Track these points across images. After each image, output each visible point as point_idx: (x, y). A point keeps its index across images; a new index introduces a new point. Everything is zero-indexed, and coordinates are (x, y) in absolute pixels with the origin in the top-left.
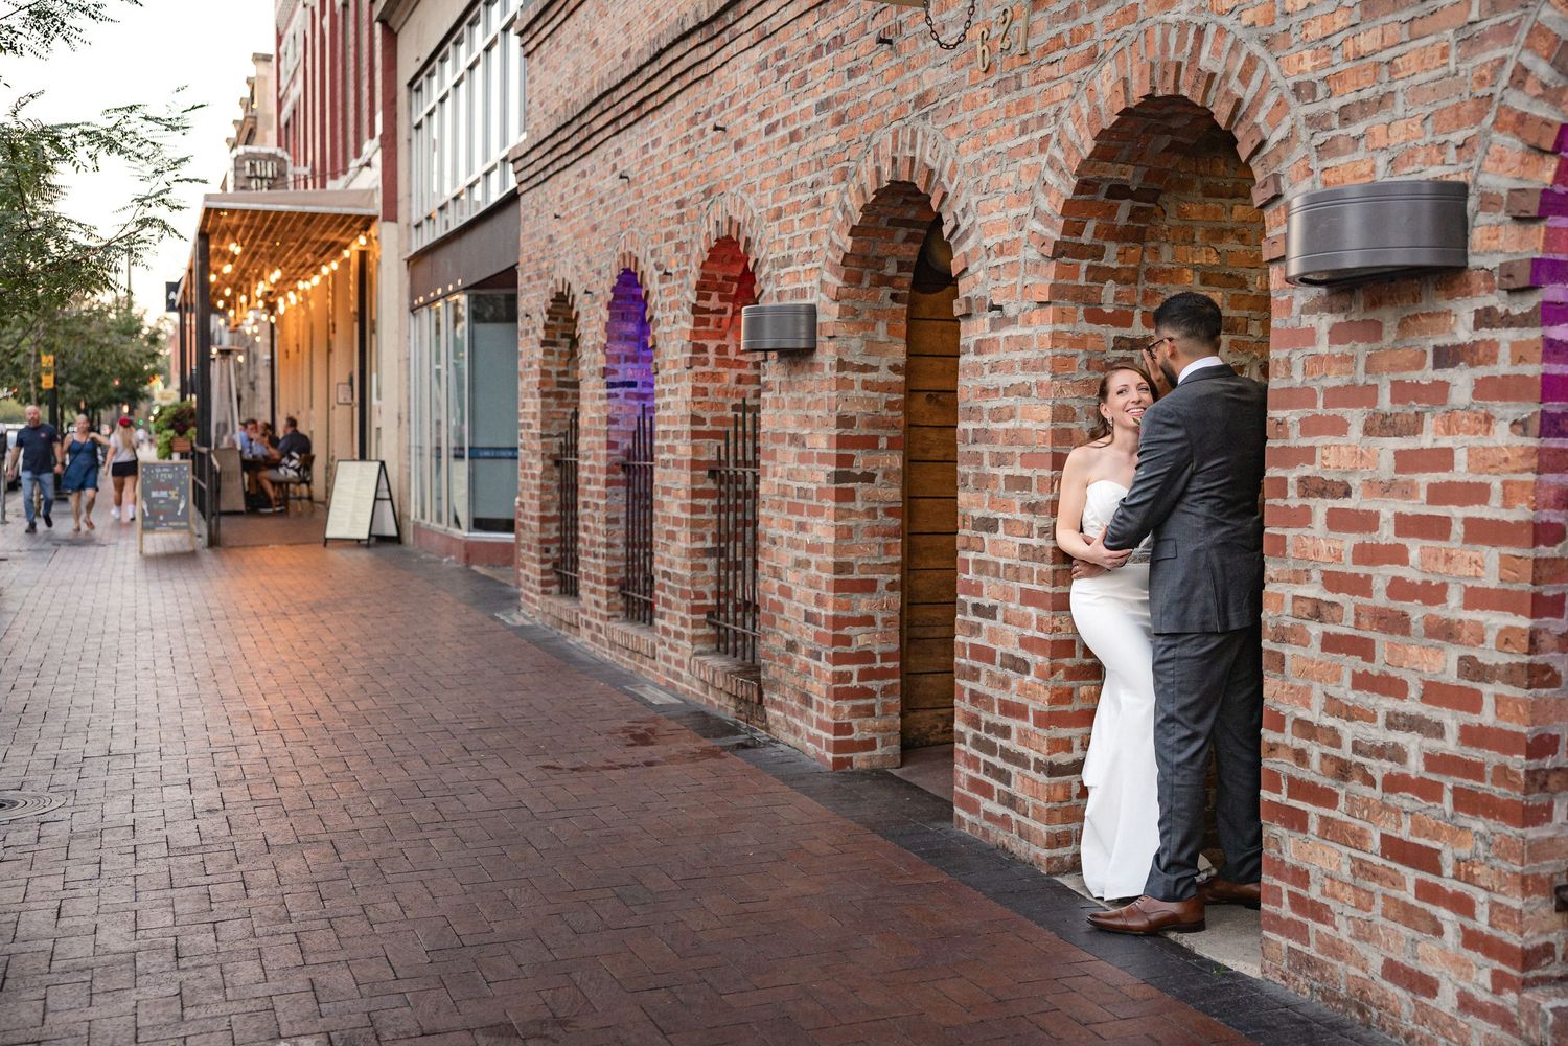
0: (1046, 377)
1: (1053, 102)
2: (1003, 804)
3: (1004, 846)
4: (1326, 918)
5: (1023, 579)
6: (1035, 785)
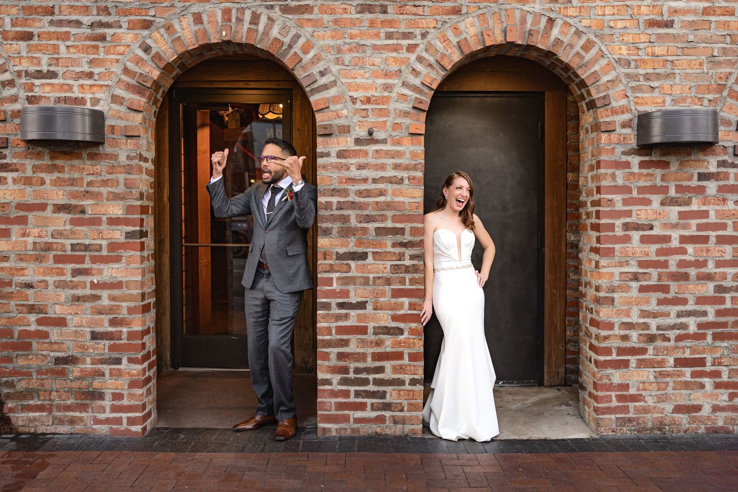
0: (419, 174)
1: (419, 28)
2: (376, 410)
3: (377, 433)
4: (640, 399)
5: (394, 284)
6: (411, 393)
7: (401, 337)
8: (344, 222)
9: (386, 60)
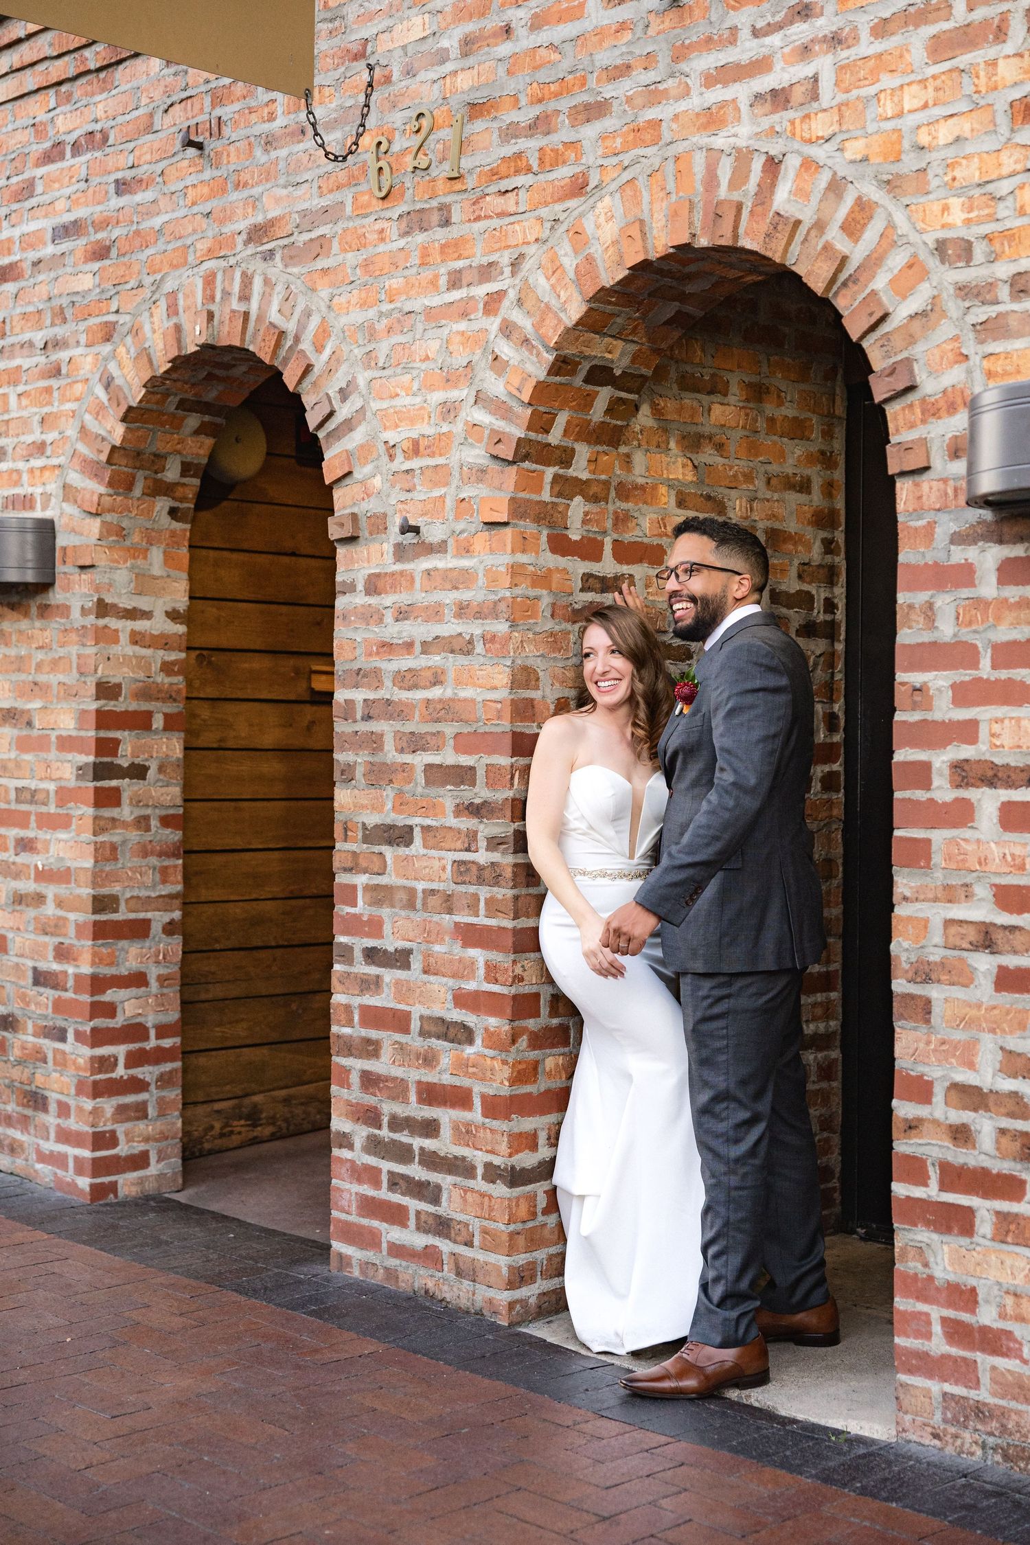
0: (501, 627)
1: (508, 247)
2: (427, 1232)
3: (427, 1291)
4: (1009, 1349)
5: (459, 911)
6: (487, 1200)
7: (469, 1050)
8: (374, 749)
9: (447, 341)
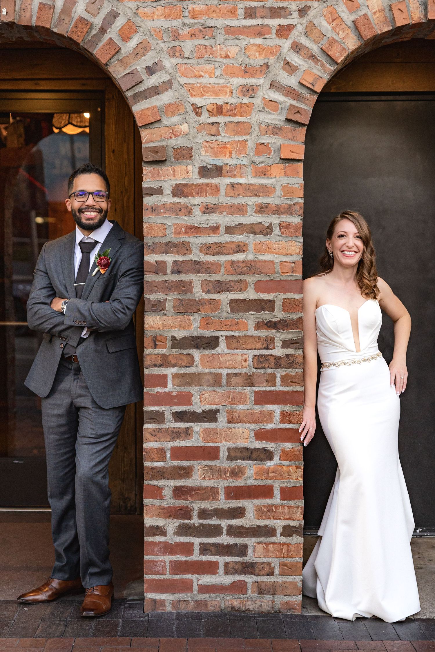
2: (232, 574)
3: (233, 608)
5: (259, 384)
6: (285, 547)
7: (269, 464)
8: (183, 291)
9: (245, 49)
